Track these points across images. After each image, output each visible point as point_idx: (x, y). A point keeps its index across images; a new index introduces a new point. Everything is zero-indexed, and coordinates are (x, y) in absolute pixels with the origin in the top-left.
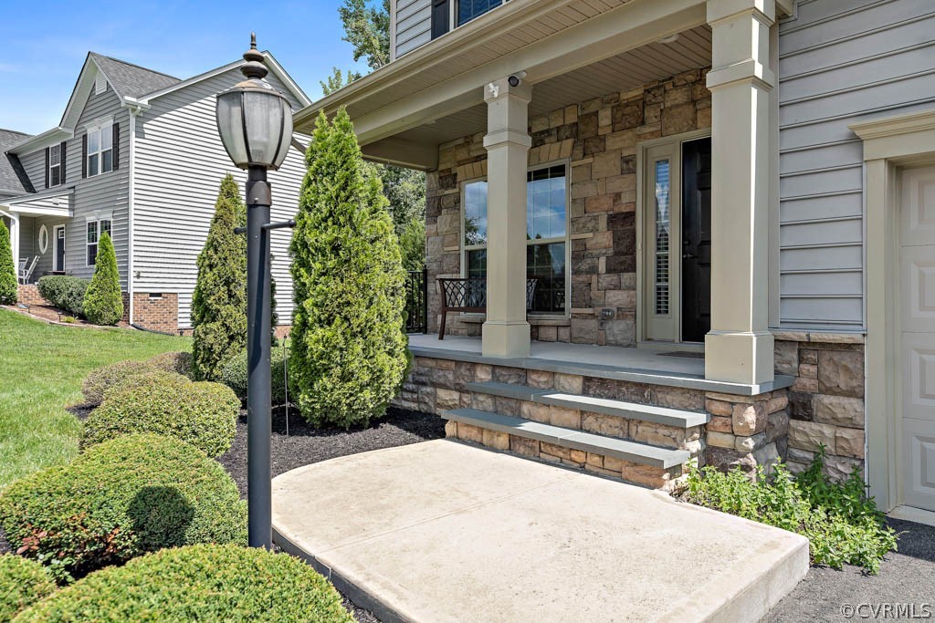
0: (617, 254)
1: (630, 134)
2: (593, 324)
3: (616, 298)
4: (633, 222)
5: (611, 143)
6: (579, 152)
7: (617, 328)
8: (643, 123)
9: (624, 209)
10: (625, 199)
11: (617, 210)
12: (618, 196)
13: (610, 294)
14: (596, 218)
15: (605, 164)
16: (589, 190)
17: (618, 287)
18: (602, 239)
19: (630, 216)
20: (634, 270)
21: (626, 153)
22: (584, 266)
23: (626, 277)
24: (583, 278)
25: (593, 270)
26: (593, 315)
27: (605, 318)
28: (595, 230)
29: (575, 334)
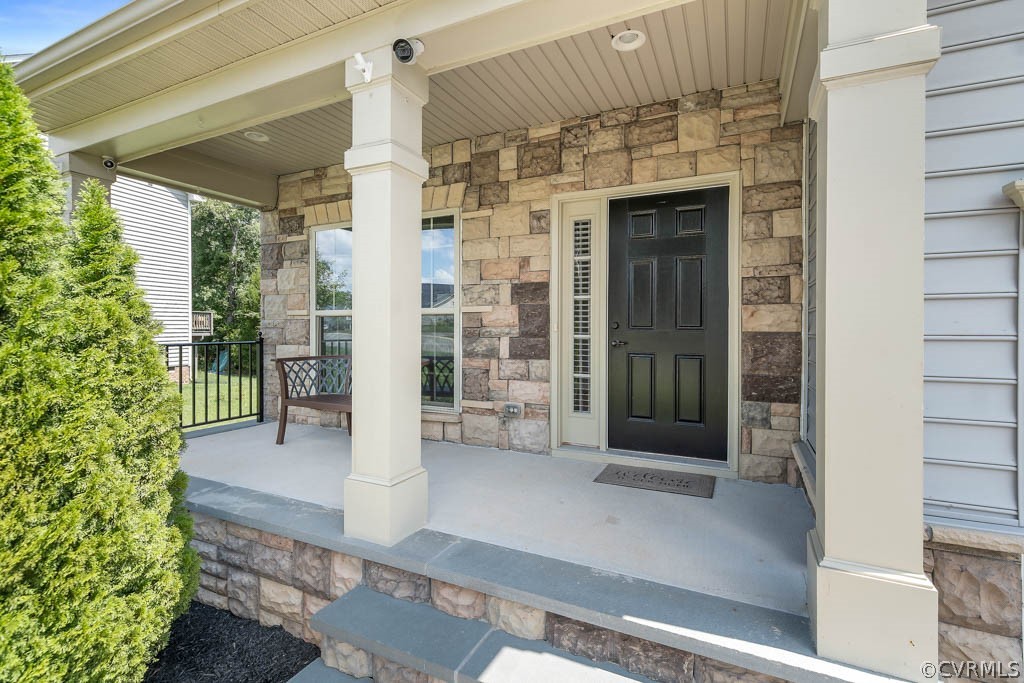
0: (523, 334)
1: (541, 183)
2: (492, 422)
3: (524, 392)
4: (546, 296)
5: (517, 193)
6: (472, 201)
7: (525, 430)
8: (560, 170)
9: (535, 279)
10: (536, 265)
11: (524, 278)
12: (525, 262)
13: (515, 385)
14: (496, 287)
15: (509, 220)
16: (488, 251)
17: (526, 377)
18: (504, 316)
19: (542, 289)
20: (548, 357)
21: (536, 207)
22: (480, 347)
23: (536, 365)
24: (478, 363)
25: (492, 353)
26: (492, 412)
27: (509, 415)
28: (495, 302)
29: (468, 433)
